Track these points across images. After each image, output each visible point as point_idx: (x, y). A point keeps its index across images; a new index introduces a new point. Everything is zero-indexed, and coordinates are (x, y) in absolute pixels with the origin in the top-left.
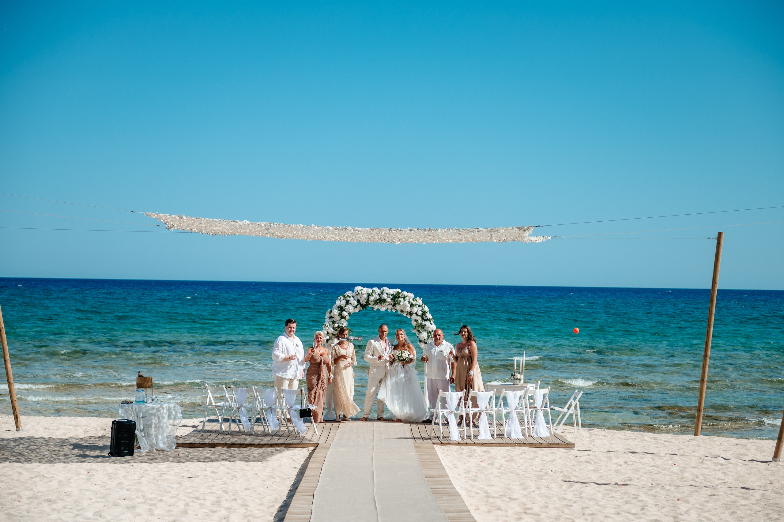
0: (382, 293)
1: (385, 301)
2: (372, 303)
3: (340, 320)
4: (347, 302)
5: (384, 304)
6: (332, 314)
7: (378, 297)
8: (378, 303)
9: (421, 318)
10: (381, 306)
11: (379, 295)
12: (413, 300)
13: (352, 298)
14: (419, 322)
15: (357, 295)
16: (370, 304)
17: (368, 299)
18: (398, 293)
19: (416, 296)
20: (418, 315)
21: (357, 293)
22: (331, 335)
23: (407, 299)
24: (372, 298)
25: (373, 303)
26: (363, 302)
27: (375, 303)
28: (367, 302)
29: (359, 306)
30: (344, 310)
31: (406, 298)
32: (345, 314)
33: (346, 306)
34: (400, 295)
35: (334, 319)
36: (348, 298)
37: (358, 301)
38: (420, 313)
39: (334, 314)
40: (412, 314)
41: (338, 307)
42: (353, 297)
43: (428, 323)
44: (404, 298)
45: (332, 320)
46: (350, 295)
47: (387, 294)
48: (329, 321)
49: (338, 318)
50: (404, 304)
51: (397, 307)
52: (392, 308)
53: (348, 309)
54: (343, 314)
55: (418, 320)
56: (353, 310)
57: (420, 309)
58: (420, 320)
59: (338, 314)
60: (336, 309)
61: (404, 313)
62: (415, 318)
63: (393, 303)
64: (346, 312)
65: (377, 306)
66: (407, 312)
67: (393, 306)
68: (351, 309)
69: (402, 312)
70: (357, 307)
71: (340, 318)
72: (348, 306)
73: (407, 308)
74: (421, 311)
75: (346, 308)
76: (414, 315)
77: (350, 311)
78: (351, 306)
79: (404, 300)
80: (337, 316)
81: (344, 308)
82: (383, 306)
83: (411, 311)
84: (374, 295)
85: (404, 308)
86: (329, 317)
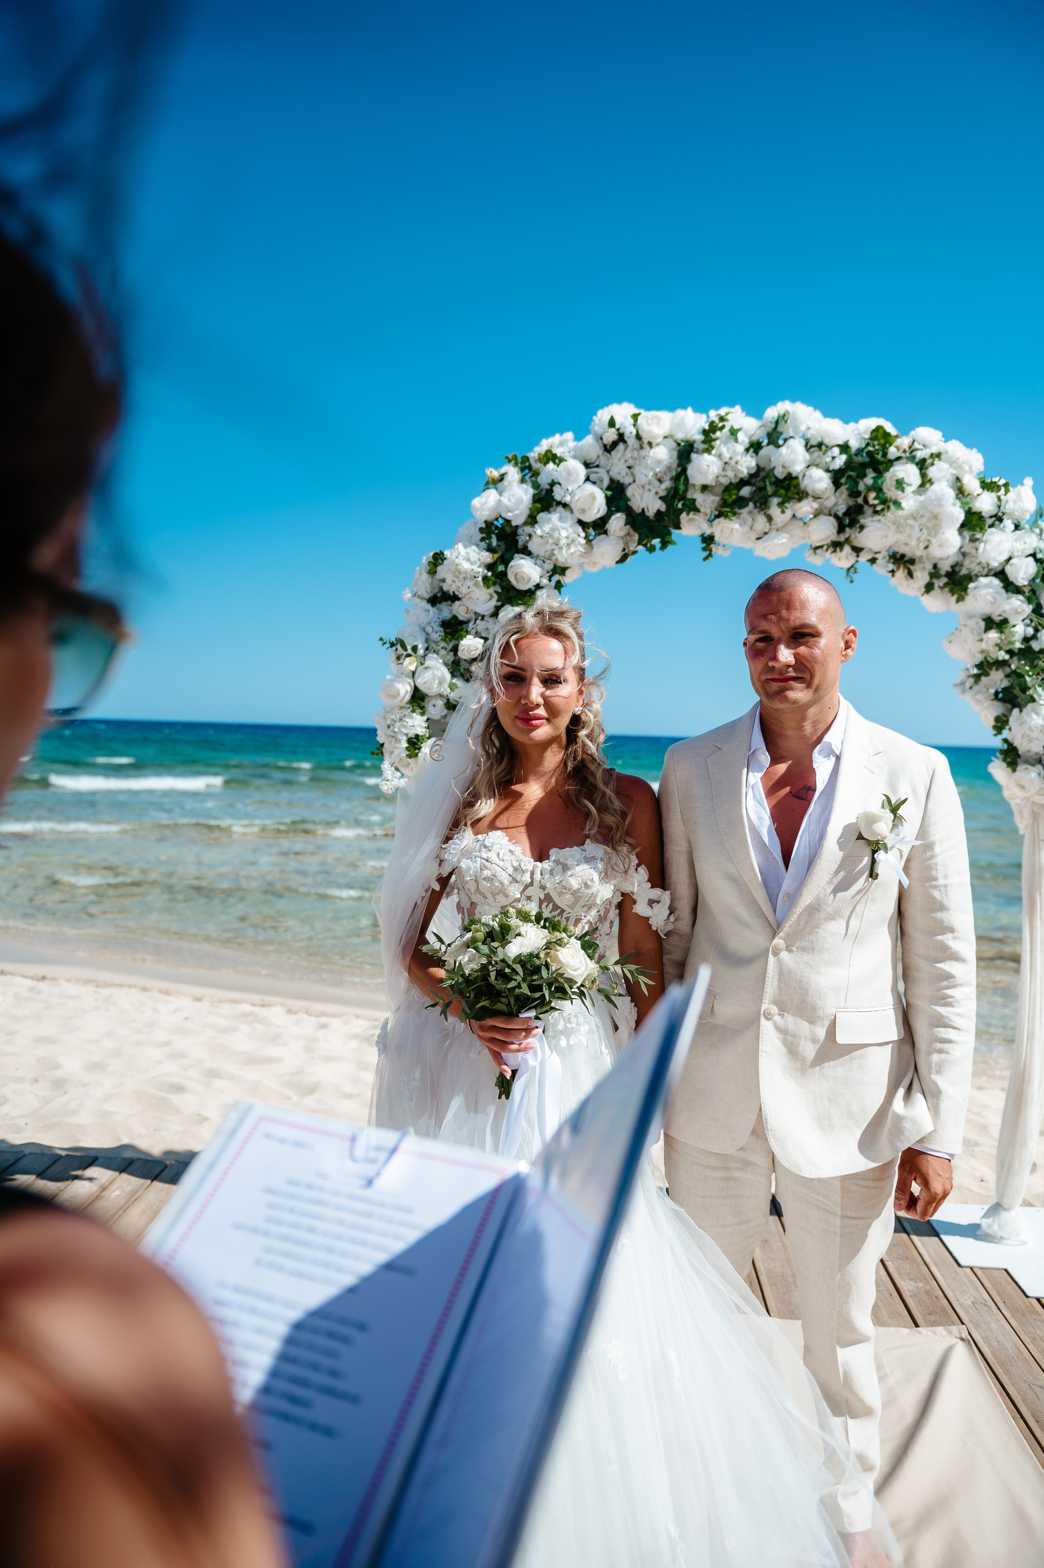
0: (775, 436)
1: (789, 488)
2: (704, 503)
3: (495, 614)
4: (545, 498)
5: (786, 512)
6: (444, 573)
7: (747, 464)
8: (741, 502)
9: (1028, 609)
10: (761, 522)
11: (755, 447)
12: (985, 485)
13: (573, 469)
14: (1019, 630)
15: (609, 449)
16: (692, 507)
17: (681, 474)
18: (880, 436)
20: (1010, 587)
21: (611, 436)
22: (436, 709)
23: (942, 474)
24: (707, 470)
25: (707, 503)
26: (648, 498)
27: (724, 503)
28: (672, 497)
29: (617, 522)
30: (524, 550)
31: (932, 472)
32: (525, 571)
33: (532, 520)
34: (898, 451)
35: (459, 610)
36: (548, 473)
37: (617, 493)
38: (1023, 572)
39: (458, 572)
40: (970, 578)
41: (488, 529)
42: (587, 465)
44: (922, 469)
45: (446, 611)
46: (560, 450)
47: (808, 447)
48: (423, 618)
49: (482, 599)
50: (923, 506)
51: (865, 531)
52: (834, 537)
53: (547, 542)
54: (516, 575)
55: (1010, 620)
56: (579, 550)
57: (1030, 544)
58: (1023, 620)
59: (483, 572)
60: (471, 543)
61: (910, 574)
62: (992, 602)
63: (840, 502)
64: (532, 558)
65: (741, 525)
66: (935, 566)
67: (841, 529)
68: (569, 541)
69: (898, 568)
70: (605, 532)
71: (494, 602)
72: (549, 521)
73: (943, 533)
74: (1034, 555)
75: (533, 534)
76: (988, 586)
77: (563, 557)
78: (567, 525)
79: (926, 482)
80: (473, 582)
81: (520, 531)
82: (777, 526)
83: (961, 558)
84: (723, 447)
85: (921, 530)
86: (427, 596)
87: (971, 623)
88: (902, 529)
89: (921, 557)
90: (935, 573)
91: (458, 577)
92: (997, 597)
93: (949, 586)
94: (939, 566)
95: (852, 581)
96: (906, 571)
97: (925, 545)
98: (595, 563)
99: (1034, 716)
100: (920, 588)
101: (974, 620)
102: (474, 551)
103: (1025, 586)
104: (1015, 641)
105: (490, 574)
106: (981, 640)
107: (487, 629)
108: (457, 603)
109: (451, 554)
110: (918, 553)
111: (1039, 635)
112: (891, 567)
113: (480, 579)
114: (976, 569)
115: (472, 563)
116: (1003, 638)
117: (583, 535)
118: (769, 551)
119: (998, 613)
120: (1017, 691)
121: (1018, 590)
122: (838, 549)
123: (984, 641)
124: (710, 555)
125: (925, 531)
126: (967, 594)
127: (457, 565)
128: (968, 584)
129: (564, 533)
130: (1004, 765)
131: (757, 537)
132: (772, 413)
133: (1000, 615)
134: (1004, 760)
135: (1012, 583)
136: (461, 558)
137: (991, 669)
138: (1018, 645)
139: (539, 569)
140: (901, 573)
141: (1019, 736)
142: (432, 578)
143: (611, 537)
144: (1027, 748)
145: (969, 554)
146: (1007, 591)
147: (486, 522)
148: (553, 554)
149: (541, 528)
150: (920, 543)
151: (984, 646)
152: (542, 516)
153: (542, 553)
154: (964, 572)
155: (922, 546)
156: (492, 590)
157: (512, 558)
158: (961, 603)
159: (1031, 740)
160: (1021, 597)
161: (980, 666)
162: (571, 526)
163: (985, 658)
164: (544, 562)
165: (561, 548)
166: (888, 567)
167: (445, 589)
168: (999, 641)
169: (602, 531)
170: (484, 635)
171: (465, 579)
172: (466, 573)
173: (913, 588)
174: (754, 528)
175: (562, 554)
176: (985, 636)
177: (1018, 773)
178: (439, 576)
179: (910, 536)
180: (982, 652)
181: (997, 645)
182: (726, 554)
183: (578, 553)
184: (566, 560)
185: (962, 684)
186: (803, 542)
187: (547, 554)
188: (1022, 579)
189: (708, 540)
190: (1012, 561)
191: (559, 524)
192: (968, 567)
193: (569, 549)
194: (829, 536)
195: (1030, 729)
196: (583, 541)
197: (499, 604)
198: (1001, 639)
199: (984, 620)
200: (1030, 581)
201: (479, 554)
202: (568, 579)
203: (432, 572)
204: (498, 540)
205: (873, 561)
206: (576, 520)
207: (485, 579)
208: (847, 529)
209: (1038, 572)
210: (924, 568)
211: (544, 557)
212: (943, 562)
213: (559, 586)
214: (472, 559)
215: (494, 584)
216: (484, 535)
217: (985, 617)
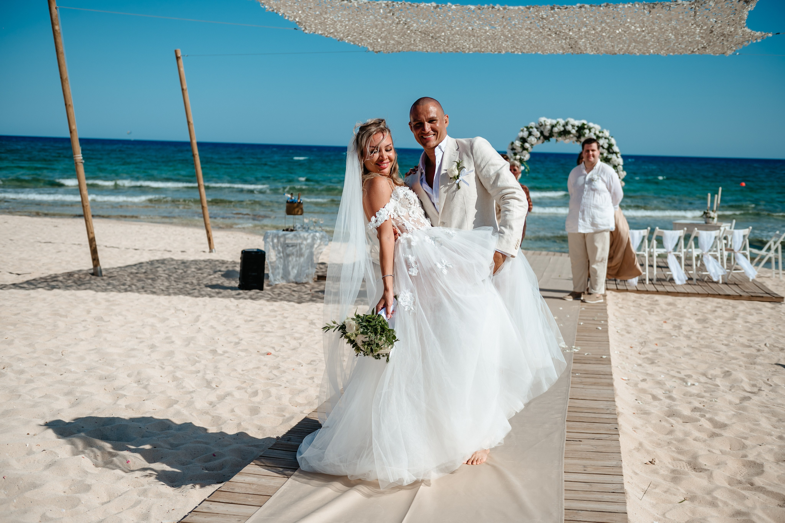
0: (567, 124)
1: (569, 133)
2: (555, 135)
3: (522, 152)
4: (530, 134)
5: (569, 136)
6: (514, 145)
7: (562, 129)
8: (561, 135)
10: (564, 138)
11: (564, 126)
12: (600, 132)
13: (535, 130)
14: (605, 155)
16: (553, 136)
17: (552, 130)
18: (584, 124)
19: (603, 127)
20: (603, 148)
21: (541, 124)
23: (593, 130)
24: (556, 130)
25: (557, 134)
26: (547, 134)
27: (559, 135)
28: (550, 133)
29: (542, 138)
30: (527, 142)
32: (527, 145)
33: (528, 137)
34: (586, 126)
35: (516, 151)
36: (531, 130)
37: (542, 133)
38: (606, 146)
39: (516, 146)
41: (521, 138)
42: (537, 128)
43: (614, 157)
44: (590, 129)
45: (514, 151)
46: (533, 126)
47: (572, 126)
49: (519, 150)
60: (518, 141)
63: (577, 135)
65: (561, 138)
75: (528, 139)
77: (533, 143)
78: (534, 138)
79: (590, 131)
81: (526, 139)
82: (567, 138)
84: (558, 126)
109: (515, 142)
131: (564, 140)
132: (567, 120)
149: (530, 138)
169: (539, 139)
189: (556, 140)
191: (532, 138)
196: (536, 140)
202: (534, 146)
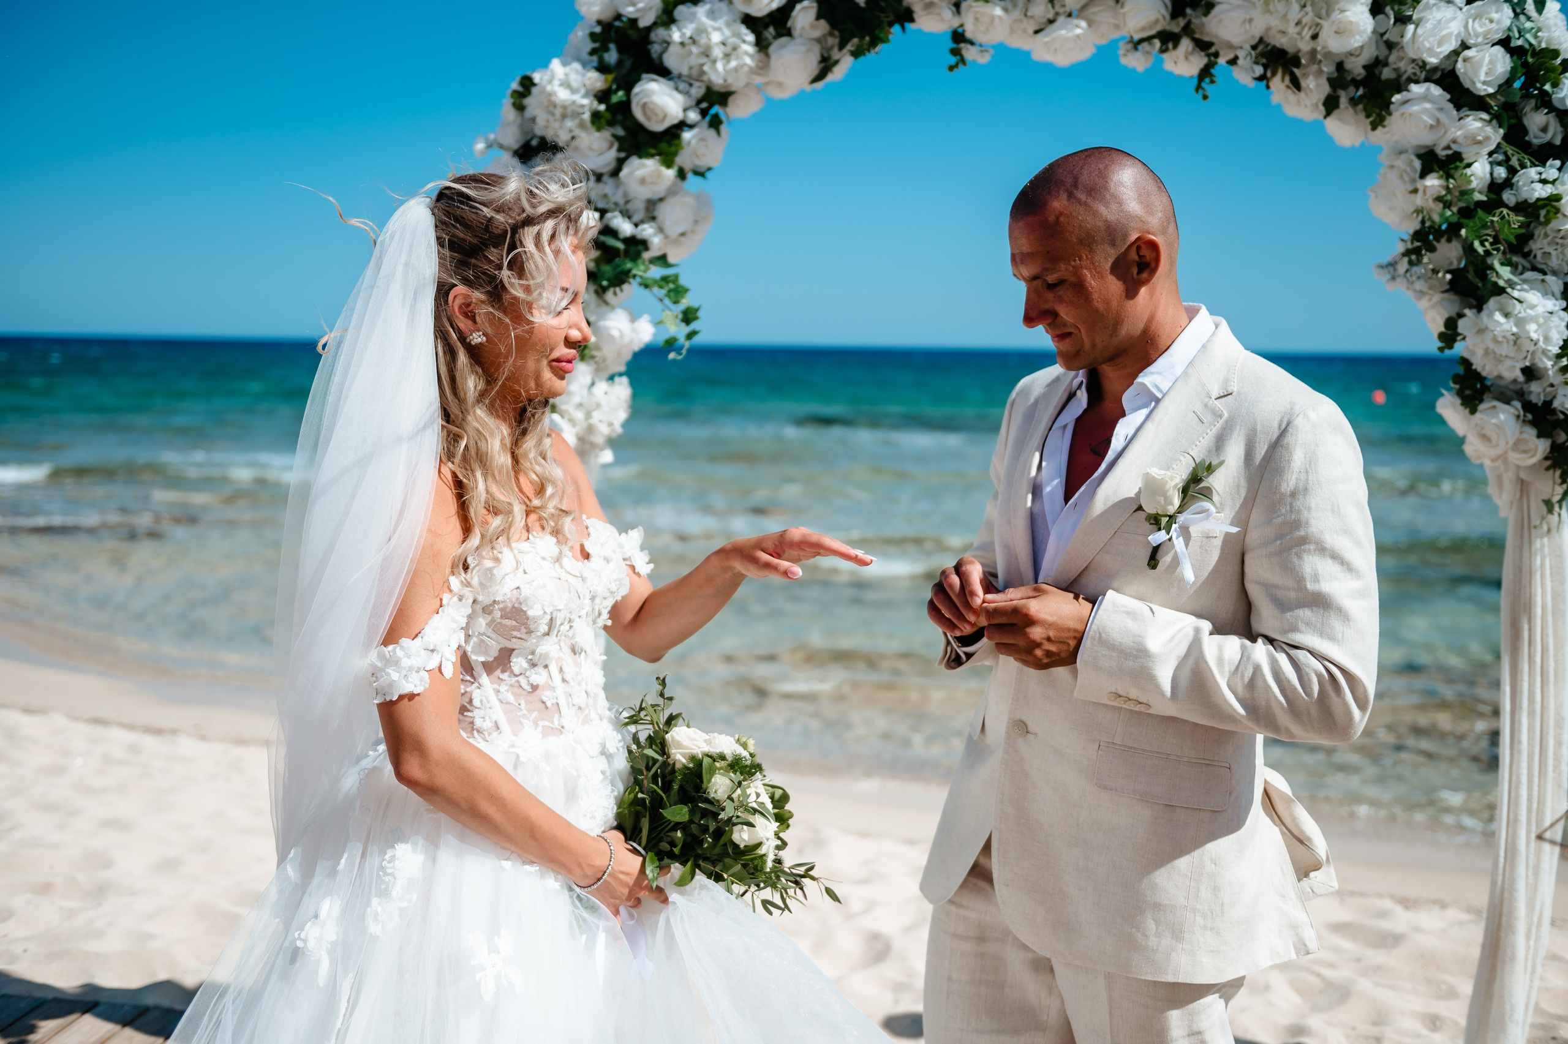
9: (1495, 135)
20: (1464, 98)
29: (805, 17)
33: (666, 17)
40: (1398, 85)
51: (1214, 12)
52: (1165, 24)
53: (691, 53)
54: (644, 106)
55: (1464, 156)
56: (745, 64)
57: (1499, 22)
58: (1490, 154)
59: (592, 104)
60: (578, 59)
61: (1296, 84)
62: (1432, 126)
64: (670, 79)
65: (1006, 10)
66: (1340, 66)
67: (1177, 12)
68: (728, 49)
69: (1274, 74)
70: (789, 33)
71: (612, 154)
72: (693, 18)
73: (1342, 11)
74: (1504, 43)
75: (668, 39)
76: (1426, 98)
78: (720, 23)
80: (577, 121)
81: (653, 36)
82: (1068, 9)
83: (1384, 51)
85: (1304, 6)
86: (516, 146)
87: (1400, 162)
88: (1271, 7)
89: (1314, 52)
90: (1340, 79)
91: (553, 115)
92: (1441, 116)
93: (1365, 101)
94: (1348, 66)
95: (1205, 97)
96: (1287, 79)
97: (1310, 33)
98: (780, 85)
99: (1498, 317)
100: (1316, 105)
101: (1403, 156)
102: (577, 72)
103: (1489, 95)
104: (1473, 190)
105: (602, 107)
106: (1415, 191)
107: (605, 196)
108: (559, 156)
109: (541, 79)
110: (1305, 46)
111: (1515, 180)
112: (1259, 70)
113: (587, 116)
114: (1410, 70)
115: (574, 91)
116: (1451, 186)
117: (751, 38)
118: (1055, 50)
119: (1444, 144)
120: (1471, 276)
121: (1477, 103)
122: (1170, 45)
123: (1420, 192)
124: (963, 61)
125: (1309, 9)
126: (1390, 114)
127: (550, 95)
128: (1392, 96)
129: (716, 38)
130: (1458, 401)
131: (1037, 28)
133: (1448, 147)
134: (1460, 393)
135: (1467, 92)
136: (556, 83)
137: (1438, 241)
138: (1478, 197)
139: (680, 97)
140: (1279, 83)
141: (1480, 352)
142: (523, 116)
143: (798, 40)
144: (1495, 374)
145: (1397, 44)
146: (1458, 108)
147: (599, 22)
148: (703, 73)
149: (680, 29)
150: (1303, 28)
151: (1419, 200)
152: (681, 11)
153: (685, 71)
154: (1387, 74)
155: (1307, 33)
156: (606, 134)
157: (638, 80)
158: (1380, 129)
159: (1499, 360)
160: (1485, 116)
161: (1417, 235)
162: (728, 25)
163: (1423, 222)
164: (691, 85)
165: (714, 62)
166: (1253, 72)
167: (539, 132)
168: (1444, 193)
169: (784, 31)
170: (601, 205)
171: (564, 116)
172: (564, 107)
173: (1306, 106)
174: (1029, 14)
175: (716, 70)
176: (1420, 184)
177: (1478, 415)
178: (529, 113)
179: (1284, 17)
180: (1418, 211)
181: (1439, 199)
182: (984, 59)
183: (746, 69)
184: (725, 81)
185: (1392, 265)
186: (1115, 35)
187: (694, 73)
188: (1484, 83)
189: (958, 37)
190: (1467, 53)
191: (708, 22)
192: (1395, 66)
193: (728, 62)
194: (1157, 21)
195: (1495, 339)
196: (750, 49)
197: (623, 155)
198: (1447, 188)
199: (1419, 156)
200: (1500, 86)
201: (584, 75)
203: (520, 108)
204: (620, 51)
205: (1233, 62)
206: (738, 17)
207: (596, 116)
208: (1189, 11)
209: (1513, 70)
210: (1320, 71)
211: (689, 76)
212: (1353, 59)
213: (715, 123)
214: (575, 84)
215: (611, 123)
216: (597, 45)
217: (1423, 151)
